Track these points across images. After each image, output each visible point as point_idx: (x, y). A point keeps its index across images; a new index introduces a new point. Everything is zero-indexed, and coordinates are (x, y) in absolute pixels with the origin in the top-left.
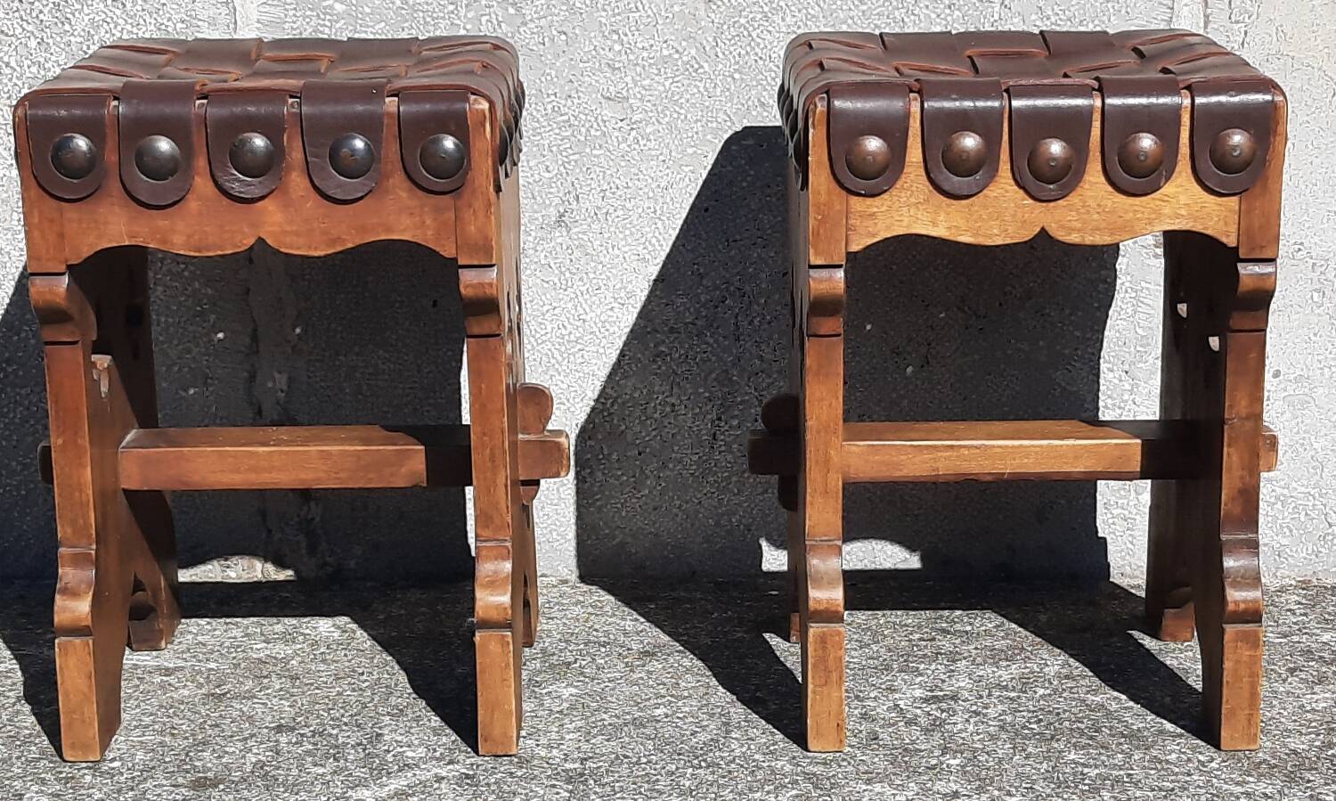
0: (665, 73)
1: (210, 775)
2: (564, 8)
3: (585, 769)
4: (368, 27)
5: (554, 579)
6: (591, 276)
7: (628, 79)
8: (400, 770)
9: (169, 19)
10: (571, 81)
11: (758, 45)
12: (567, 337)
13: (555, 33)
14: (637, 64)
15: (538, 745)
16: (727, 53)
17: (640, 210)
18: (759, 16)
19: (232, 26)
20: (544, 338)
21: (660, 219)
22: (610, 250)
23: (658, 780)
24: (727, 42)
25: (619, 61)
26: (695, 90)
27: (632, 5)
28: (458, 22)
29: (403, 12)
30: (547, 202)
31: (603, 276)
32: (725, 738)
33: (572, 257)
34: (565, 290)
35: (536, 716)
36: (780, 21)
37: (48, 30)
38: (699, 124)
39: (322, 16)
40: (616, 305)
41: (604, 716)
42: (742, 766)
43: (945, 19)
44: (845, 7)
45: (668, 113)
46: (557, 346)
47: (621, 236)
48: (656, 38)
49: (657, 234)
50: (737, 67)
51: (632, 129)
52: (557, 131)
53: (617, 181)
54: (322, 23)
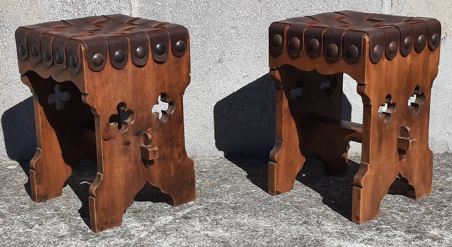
0: (248, 20)
1: (137, 209)
2: (220, 3)
3: (236, 206)
4: (167, 9)
5: (218, 157)
6: (228, 76)
7: (238, 22)
8: (188, 207)
9: (113, 7)
10: (222, 23)
11: (273, 12)
12: (222, 92)
13: (218, 10)
14: (240, 18)
15: (223, 200)
16: (264, 15)
17: (241, 58)
18: (273, 5)
19: (130, 9)
20: (215, 93)
21: (246, 60)
22: (233, 68)
23: (256, 208)
24: (264, 12)
25: (235, 17)
26: (256, 25)
27: (239, 2)
28: (192, 7)
29: (177, 5)
30: (216, 56)
31: (231, 76)
32: (272, 197)
33: (223, 71)
34: (221, 80)
35: (221, 193)
36: (278, 6)
37: (80, 11)
38: (257, 34)
40: (235, 83)
41: (239, 192)
42: (277, 204)
43: (323, 5)
44: (296, 2)
45: (248, 31)
46: (219, 95)
47: (236, 65)
48: (245, 11)
49: (246, 64)
50: (267, 19)
51: (239, 36)
52: (219, 37)
53: (235, 50)
54: (155, 8)
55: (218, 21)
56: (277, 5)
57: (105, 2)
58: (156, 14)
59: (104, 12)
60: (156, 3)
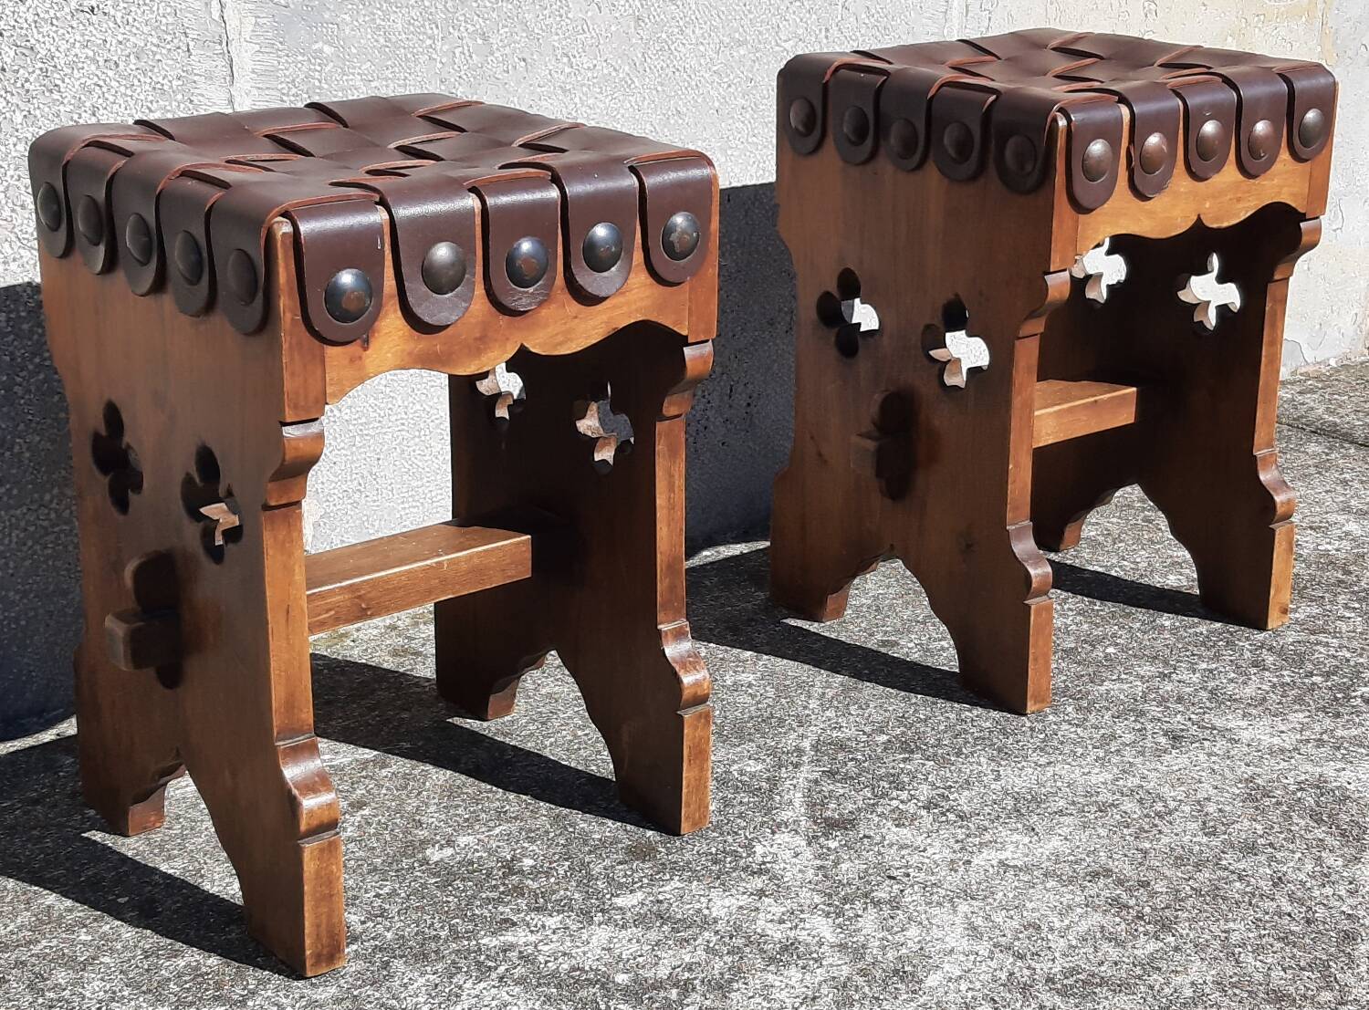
0: (606, 90)
2: (524, 35)
4: (355, 68)
7: (577, 100)
13: (516, 60)
14: (584, 85)
16: (653, 67)
18: (676, 30)
19: (228, 78)
24: (653, 57)
25: (570, 83)
27: (580, 28)
28: (434, 56)
29: (387, 50)
36: (691, 34)
39: (313, 61)
43: (806, 22)
48: (599, 58)
50: (660, 80)
54: (312, 67)
55: (516, 100)
56: (687, 31)
57: (132, 57)
58: (318, 91)
59: (129, 99)
60: (316, 47)
